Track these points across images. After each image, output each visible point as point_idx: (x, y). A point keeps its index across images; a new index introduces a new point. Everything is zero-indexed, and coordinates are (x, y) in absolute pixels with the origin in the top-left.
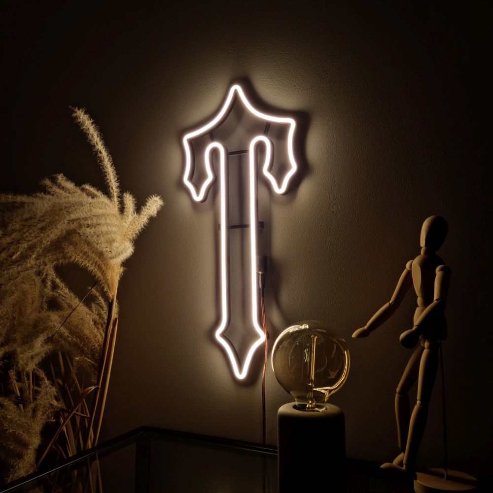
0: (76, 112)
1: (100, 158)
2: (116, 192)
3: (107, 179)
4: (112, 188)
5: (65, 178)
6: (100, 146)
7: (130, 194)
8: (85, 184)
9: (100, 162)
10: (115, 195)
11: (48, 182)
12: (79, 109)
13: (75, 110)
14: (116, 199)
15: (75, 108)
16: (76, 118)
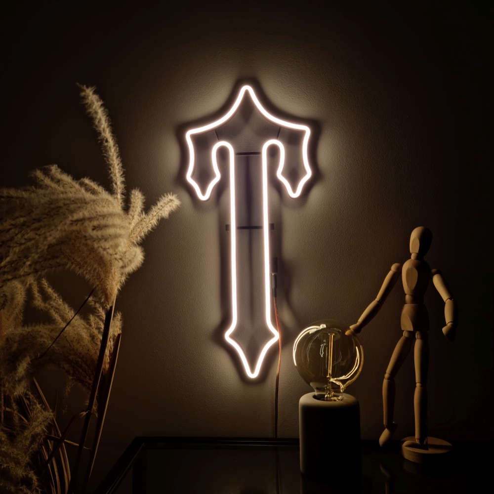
0: (84, 91)
1: (105, 147)
2: (120, 188)
3: (111, 173)
4: (116, 184)
5: (59, 170)
6: (107, 134)
7: (140, 191)
8: (84, 177)
9: (105, 153)
10: (119, 191)
11: (39, 174)
12: (87, 87)
13: (82, 88)
14: (119, 196)
15: (83, 86)
16: (84, 98)
